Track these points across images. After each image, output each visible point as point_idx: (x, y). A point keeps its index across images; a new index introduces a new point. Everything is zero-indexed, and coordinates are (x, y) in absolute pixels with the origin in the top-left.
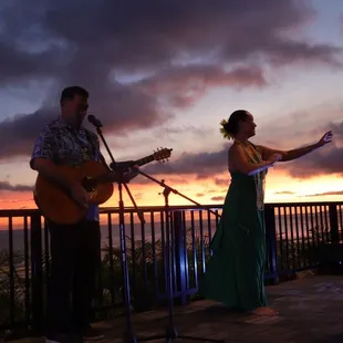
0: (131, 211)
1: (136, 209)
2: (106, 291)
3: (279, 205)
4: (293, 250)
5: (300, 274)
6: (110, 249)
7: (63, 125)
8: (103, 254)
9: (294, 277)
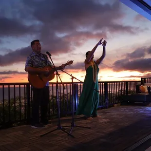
0: (60, 83)
1: (62, 83)
2: (51, 110)
3: (109, 82)
4: (113, 97)
5: (115, 105)
6: (53, 96)
7: (35, 55)
8: (50, 97)
9: (113, 106)
